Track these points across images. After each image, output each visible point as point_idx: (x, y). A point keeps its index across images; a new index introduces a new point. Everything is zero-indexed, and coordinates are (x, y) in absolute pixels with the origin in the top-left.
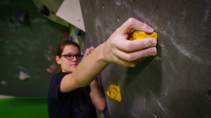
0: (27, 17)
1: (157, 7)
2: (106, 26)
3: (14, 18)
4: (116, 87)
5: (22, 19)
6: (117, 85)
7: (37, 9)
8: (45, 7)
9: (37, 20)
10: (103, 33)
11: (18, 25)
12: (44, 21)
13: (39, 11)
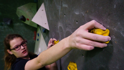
0: (12, 22)
1: (109, 15)
2: (67, 27)
3: (3, 23)
4: (74, 64)
5: (8, 23)
6: (74, 62)
7: (18, 17)
8: (23, 17)
9: (18, 24)
10: (64, 31)
11: (6, 27)
12: (22, 24)
13: (19, 19)
